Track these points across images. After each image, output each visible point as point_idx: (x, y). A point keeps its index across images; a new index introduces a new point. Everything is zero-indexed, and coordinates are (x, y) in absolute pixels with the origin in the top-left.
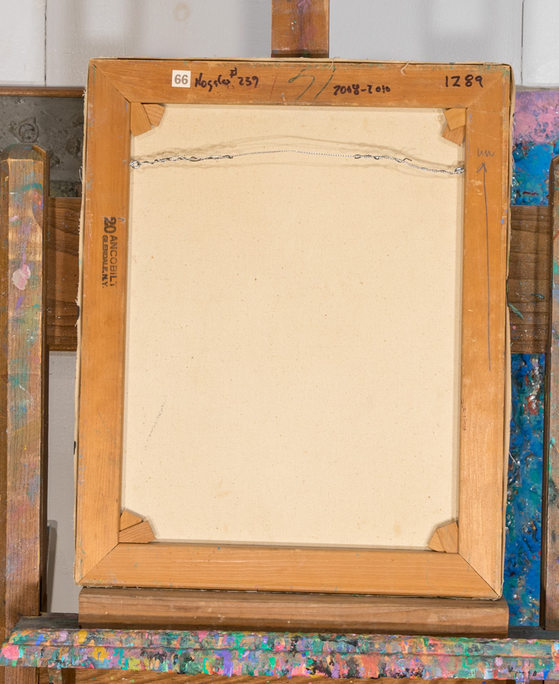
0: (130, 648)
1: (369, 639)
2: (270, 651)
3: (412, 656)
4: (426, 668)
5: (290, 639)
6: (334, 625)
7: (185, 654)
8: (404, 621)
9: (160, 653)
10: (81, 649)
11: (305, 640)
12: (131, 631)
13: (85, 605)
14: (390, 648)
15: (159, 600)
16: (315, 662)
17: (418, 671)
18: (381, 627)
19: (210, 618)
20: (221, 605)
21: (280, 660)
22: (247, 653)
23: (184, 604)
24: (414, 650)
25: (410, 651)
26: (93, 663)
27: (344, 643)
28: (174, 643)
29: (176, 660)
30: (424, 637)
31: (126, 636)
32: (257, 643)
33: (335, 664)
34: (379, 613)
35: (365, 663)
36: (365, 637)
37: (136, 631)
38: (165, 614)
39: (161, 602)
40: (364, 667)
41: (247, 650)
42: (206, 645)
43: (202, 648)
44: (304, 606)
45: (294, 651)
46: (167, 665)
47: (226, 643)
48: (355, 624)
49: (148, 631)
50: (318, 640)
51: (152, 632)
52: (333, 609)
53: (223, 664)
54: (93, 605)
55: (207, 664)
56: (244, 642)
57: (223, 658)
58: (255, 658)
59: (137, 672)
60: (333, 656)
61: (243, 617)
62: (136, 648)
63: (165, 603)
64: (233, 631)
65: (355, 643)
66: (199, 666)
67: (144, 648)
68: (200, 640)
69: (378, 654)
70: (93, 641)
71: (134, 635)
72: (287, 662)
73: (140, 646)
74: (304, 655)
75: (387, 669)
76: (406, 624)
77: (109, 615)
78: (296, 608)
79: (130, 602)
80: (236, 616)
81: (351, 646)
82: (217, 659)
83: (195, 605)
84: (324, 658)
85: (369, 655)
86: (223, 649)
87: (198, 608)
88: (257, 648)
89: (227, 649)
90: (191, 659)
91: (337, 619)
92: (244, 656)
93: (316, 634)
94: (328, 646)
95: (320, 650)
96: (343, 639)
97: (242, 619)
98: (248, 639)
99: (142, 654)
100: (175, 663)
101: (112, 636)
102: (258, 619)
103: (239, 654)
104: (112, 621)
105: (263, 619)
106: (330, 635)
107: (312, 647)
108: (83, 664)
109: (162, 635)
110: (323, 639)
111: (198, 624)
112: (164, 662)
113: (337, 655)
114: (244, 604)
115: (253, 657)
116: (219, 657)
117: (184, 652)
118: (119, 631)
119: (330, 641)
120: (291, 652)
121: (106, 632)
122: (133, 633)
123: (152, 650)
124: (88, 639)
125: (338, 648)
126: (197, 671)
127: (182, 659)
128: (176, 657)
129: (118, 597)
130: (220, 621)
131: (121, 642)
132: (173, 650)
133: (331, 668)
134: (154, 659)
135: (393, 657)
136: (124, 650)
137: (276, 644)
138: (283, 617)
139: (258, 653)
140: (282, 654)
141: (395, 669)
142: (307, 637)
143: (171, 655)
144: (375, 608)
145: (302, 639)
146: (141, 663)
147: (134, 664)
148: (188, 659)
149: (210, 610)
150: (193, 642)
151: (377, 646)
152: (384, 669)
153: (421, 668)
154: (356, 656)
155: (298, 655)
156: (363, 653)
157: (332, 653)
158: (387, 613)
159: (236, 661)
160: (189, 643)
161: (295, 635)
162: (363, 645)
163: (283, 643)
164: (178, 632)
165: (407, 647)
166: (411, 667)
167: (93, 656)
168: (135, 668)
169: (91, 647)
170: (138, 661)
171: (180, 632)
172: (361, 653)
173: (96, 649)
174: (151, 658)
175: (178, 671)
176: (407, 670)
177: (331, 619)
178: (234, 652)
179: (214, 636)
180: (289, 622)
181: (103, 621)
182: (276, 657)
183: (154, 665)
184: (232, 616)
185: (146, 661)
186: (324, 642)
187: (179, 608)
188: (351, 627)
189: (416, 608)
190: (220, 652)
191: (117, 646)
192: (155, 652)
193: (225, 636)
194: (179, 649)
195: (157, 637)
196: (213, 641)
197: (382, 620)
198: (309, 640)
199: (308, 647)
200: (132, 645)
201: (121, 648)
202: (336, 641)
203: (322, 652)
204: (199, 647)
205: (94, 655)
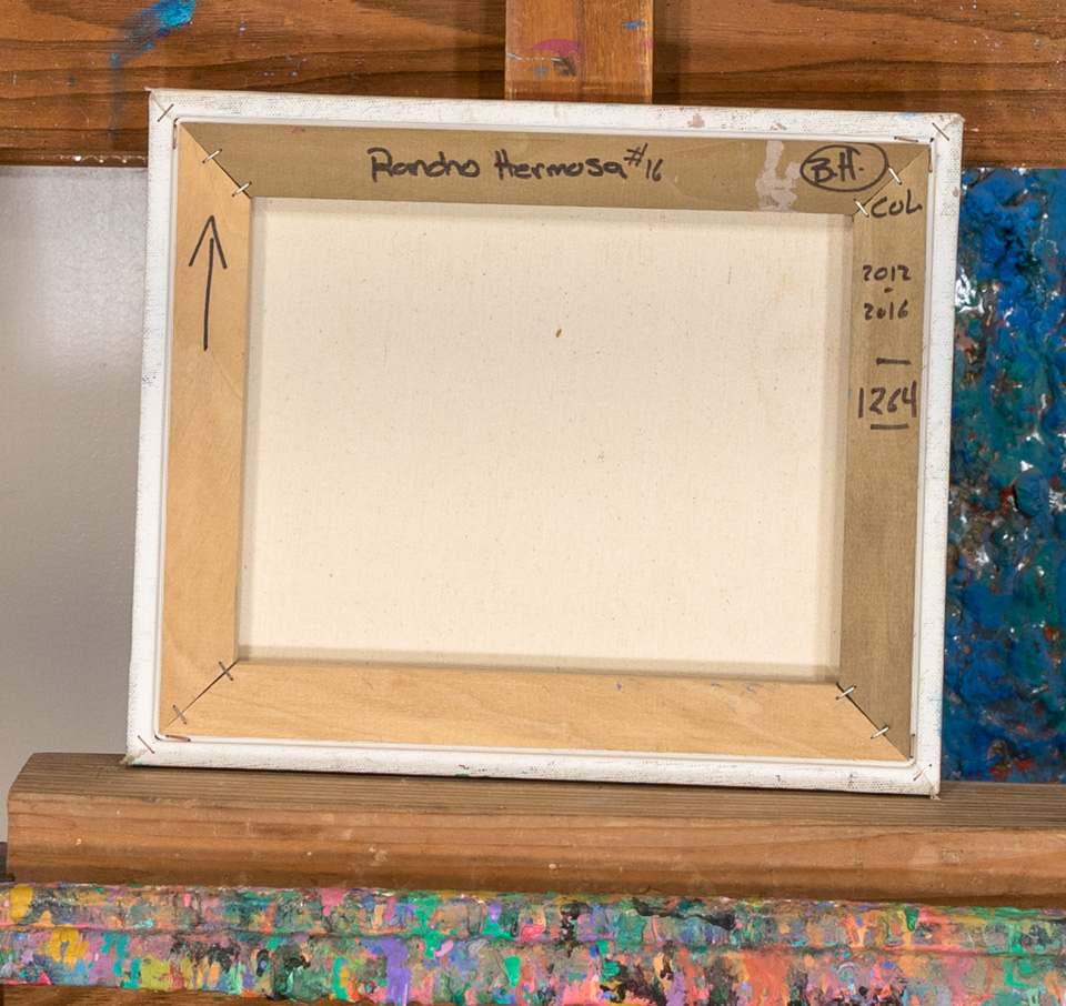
0: (144, 934)
1: (765, 910)
2: (507, 940)
3: (874, 954)
4: (912, 985)
5: (558, 911)
6: (671, 873)
7: (286, 947)
8: (851, 864)
9: (224, 944)
10: (17, 934)
11: (598, 912)
12: (148, 888)
13: (23, 821)
14: (816, 935)
15: (216, 807)
16: (623, 969)
17: (890, 994)
18: (791, 880)
19: (348, 855)
20: (377, 823)
21: (533, 965)
22: (448, 947)
23: (280, 819)
24: (879, 941)
25: (870, 942)
26: (48, 972)
27: (698, 920)
28: (259, 920)
29: (263, 964)
30: (906, 905)
31: (134, 901)
32: (474, 920)
33: (676, 976)
34: (786, 844)
35: (752, 973)
36: (754, 905)
37: (159, 888)
38: (232, 846)
39: (220, 816)
40: (748, 983)
41: (447, 939)
42: (342, 925)
43: (331, 933)
44: (592, 826)
45: (569, 940)
46: (239, 977)
47: (394, 921)
48: (724, 873)
49: (191, 889)
50: (631, 913)
51: (201, 890)
52: (666, 833)
53: (384, 976)
54: (45, 820)
55: (344, 974)
56: (440, 917)
57: (385, 959)
58: (467, 959)
59: (162, 994)
60: (671, 956)
61: (433, 852)
62: (159, 932)
63: (232, 817)
64: (412, 889)
65: (727, 922)
66: (323, 980)
67: (182, 933)
68: (326, 913)
69: (786, 950)
70: (47, 914)
71: (154, 900)
72: (551, 969)
73: (171, 928)
74: (596, 951)
75: (809, 988)
76: (854, 871)
77: (85, 848)
78: (571, 829)
79: (140, 814)
80: (415, 851)
81: (716, 929)
82: (370, 962)
83: (308, 821)
84: (646, 959)
85: (764, 952)
86: (386, 935)
87: (315, 829)
88: (474, 934)
89: (396, 936)
90: (302, 962)
91: (678, 858)
92: (441, 954)
93: (627, 899)
94: (657, 928)
95: (638, 939)
96: (696, 910)
97: (431, 858)
98: (450, 909)
99: (176, 948)
100: (260, 971)
101: (96, 901)
102: (474, 859)
103: (428, 949)
104: (93, 863)
105: (486, 859)
106: (661, 900)
107: (615, 932)
108: (21, 974)
109: (230, 898)
110: (645, 911)
111: (318, 870)
112: (232, 970)
113: (681, 953)
114: (436, 818)
115: (462, 955)
116: (374, 957)
117: (284, 942)
118: (116, 887)
119: (662, 915)
120: (561, 943)
121: (82, 890)
122: (153, 895)
123: (202, 938)
124: (37, 909)
125: (683, 934)
126: (317, 992)
127: (280, 962)
128: (263, 955)
129: (109, 800)
130: (374, 864)
131: (121, 915)
132: (254, 939)
133: (666, 984)
134: (206, 960)
135: (827, 958)
136: (128, 939)
137: (522, 924)
138: (537, 854)
139: (476, 947)
140: (538, 948)
141: (830, 990)
142: (603, 906)
143: (250, 951)
144: (776, 830)
145: (590, 911)
146: (172, 970)
147: (155, 975)
148: (294, 961)
149: (347, 835)
150: (307, 917)
151: (784, 929)
152: (801, 988)
153: (898, 987)
154: (730, 955)
155: (580, 953)
156: (748, 946)
157: (668, 947)
158: (806, 843)
159: (420, 966)
160: (296, 920)
161: (570, 899)
162: (748, 928)
163: (542, 922)
164: (268, 892)
165: (861, 933)
166: (872, 984)
167: (47, 952)
168: (156, 985)
169: (43, 929)
170: (164, 966)
171: (274, 891)
172: (743, 948)
173: (55, 936)
174: (199, 958)
175: (269, 991)
176: (863, 991)
177: (662, 858)
178: (414, 942)
179: (362, 902)
180: (552, 866)
181: (70, 863)
182: (524, 958)
183: (206, 976)
184: (404, 850)
185: (186, 967)
186: (648, 918)
187: (268, 831)
188: (716, 880)
189: (881, 831)
190: (379, 943)
191: (111, 927)
192: (210, 944)
193: (391, 902)
194: (271, 935)
195: (215, 903)
196: (361, 914)
197: (794, 861)
198: (608, 911)
199: (604, 931)
200: (149, 923)
201: (121, 932)
202: (678, 916)
203: (642, 944)
204: (323, 931)
205: (52, 950)
